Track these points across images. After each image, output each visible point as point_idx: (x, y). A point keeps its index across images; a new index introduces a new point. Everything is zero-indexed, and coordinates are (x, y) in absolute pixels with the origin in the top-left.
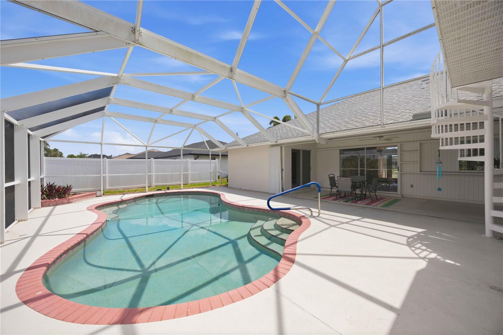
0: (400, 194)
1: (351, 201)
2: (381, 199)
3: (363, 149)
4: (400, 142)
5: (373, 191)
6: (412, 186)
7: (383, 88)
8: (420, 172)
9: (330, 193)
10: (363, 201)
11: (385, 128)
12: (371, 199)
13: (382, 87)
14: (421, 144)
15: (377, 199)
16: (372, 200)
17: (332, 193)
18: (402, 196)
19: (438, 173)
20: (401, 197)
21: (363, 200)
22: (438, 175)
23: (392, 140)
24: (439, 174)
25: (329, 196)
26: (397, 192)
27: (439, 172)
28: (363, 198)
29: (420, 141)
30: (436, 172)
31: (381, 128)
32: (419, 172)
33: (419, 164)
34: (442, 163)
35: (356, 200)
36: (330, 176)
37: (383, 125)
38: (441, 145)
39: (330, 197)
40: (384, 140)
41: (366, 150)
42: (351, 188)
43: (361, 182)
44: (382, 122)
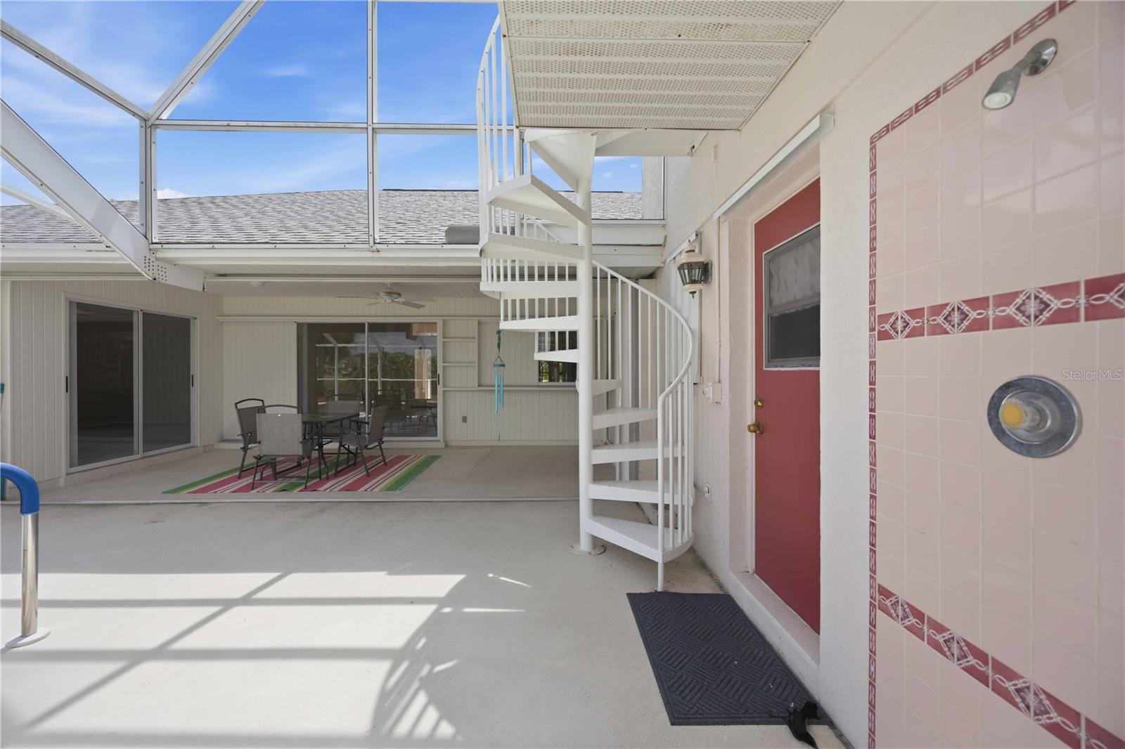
0: (442, 440)
1: (299, 485)
2: (400, 459)
3: (359, 328)
4: (443, 316)
5: (370, 442)
6: (465, 419)
7: (375, 126)
8: (479, 386)
9: (239, 465)
10: (343, 478)
11: (381, 254)
12: (366, 467)
13: (370, 123)
14: (479, 323)
15: (386, 464)
16: (367, 470)
17: (247, 466)
18: (446, 446)
19: (496, 388)
20: (443, 447)
21: (346, 474)
22: (496, 391)
23: (422, 306)
24: (498, 391)
25: (237, 473)
26: (436, 436)
27: (499, 386)
28: (350, 466)
29: (480, 316)
30: (494, 386)
31: (369, 255)
32: (477, 386)
33: (477, 367)
34: (504, 365)
35: (324, 476)
36: (240, 406)
37: (375, 243)
38: (502, 317)
39: (240, 477)
40: (403, 303)
41: (370, 330)
42: (302, 443)
43: (345, 418)
44: (371, 233)
